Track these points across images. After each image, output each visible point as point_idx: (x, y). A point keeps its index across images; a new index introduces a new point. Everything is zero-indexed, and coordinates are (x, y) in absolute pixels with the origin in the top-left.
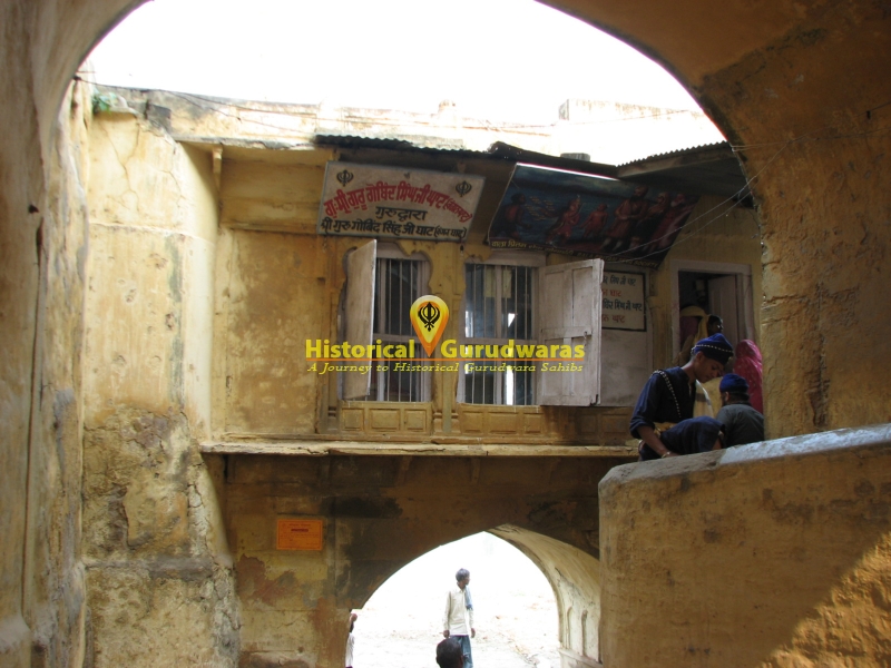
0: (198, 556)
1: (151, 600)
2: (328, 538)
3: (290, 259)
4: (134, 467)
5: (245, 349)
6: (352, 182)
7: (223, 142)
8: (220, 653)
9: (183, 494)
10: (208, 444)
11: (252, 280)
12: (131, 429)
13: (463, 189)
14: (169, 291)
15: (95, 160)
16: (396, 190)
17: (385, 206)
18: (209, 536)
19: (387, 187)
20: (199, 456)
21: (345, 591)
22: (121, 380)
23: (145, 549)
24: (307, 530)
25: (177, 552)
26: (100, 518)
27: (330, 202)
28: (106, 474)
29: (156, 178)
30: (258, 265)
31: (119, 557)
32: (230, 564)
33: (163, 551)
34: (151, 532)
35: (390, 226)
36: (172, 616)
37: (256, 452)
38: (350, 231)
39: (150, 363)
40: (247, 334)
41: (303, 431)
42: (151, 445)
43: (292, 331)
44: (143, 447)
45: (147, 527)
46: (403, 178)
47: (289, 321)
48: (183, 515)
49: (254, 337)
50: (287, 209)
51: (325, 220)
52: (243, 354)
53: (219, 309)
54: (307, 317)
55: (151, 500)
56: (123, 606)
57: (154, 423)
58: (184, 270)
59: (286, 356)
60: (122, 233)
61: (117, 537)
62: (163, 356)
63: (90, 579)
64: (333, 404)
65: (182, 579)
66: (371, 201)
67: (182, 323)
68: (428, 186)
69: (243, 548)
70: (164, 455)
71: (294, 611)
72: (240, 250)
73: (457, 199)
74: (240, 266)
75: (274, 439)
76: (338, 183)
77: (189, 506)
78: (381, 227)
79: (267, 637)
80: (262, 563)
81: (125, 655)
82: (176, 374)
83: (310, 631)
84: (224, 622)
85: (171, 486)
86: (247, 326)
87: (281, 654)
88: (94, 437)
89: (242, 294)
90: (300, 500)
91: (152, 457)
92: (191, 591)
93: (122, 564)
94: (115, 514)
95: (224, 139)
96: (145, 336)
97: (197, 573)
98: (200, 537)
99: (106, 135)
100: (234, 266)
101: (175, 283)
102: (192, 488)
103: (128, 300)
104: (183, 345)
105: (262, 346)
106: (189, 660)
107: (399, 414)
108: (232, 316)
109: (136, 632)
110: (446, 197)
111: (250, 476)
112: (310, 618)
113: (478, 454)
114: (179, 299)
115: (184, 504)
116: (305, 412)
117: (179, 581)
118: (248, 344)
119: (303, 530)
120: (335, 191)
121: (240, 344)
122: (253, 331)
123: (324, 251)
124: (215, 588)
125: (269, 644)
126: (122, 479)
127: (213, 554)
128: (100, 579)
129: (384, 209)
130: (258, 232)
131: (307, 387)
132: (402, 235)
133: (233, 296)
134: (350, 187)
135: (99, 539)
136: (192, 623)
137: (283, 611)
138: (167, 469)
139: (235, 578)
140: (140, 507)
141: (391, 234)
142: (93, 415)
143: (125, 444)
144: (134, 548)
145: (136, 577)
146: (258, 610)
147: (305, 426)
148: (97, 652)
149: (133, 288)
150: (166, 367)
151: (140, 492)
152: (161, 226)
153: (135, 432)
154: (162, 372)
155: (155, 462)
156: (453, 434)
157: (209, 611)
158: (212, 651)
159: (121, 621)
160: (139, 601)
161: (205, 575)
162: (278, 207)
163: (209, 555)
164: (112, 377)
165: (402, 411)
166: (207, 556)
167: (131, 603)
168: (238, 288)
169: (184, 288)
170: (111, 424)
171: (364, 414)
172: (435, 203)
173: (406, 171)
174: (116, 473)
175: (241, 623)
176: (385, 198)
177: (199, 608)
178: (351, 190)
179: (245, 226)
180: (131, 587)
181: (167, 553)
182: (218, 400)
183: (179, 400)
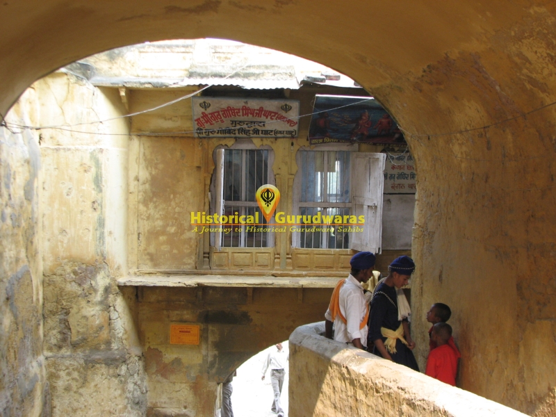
0: (117, 350)
1: (85, 377)
2: (203, 337)
3: (178, 154)
4: (74, 298)
5: (150, 214)
6: (211, 108)
7: (125, 85)
8: (132, 408)
9: (106, 312)
10: (123, 280)
11: (153, 169)
12: (72, 275)
13: (287, 109)
14: (93, 186)
15: (43, 105)
16: (241, 111)
17: (236, 120)
18: (125, 337)
19: (234, 110)
20: (117, 288)
21: (214, 371)
22: (65, 245)
23: (82, 347)
24: (189, 332)
25: (102, 347)
26: (54, 329)
27: (199, 119)
28: (57, 303)
29: (82, 113)
30: (157, 159)
31: (66, 352)
32: (139, 353)
33: (93, 347)
34: (85, 336)
35: (241, 131)
36: (99, 386)
37: (152, 285)
38: (216, 135)
39: (83, 233)
40: (151, 205)
41: (187, 268)
42: (84, 284)
43: (180, 202)
44: (80, 285)
45: (83, 333)
46: (244, 104)
47: (178, 196)
48: (106, 325)
49: (156, 207)
50: (174, 121)
51: (198, 129)
52: (148, 218)
53: (132, 189)
54: (190, 193)
55: (85, 317)
56: (68, 380)
57: (86, 271)
58: (103, 172)
59: (176, 219)
60: (62, 152)
61: (64, 340)
62: (91, 228)
63: (48, 365)
64: (207, 250)
65: (105, 364)
66: (226, 117)
67: (103, 206)
68: (262, 108)
69: (149, 343)
70: (93, 290)
71: (181, 383)
72: (145, 149)
73: (283, 113)
74: (145, 160)
75: (168, 274)
76: (201, 108)
77: (110, 319)
78: (237, 132)
79: (164, 398)
80: (161, 352)
81: (70, 409)
82: (100, 238)
83: (191, 396)
84: (135, 389)
85: (98, 308)
86: (151, 200)
87: (173, 409)
88: (49, 280)
89: (147, 179)
90: (185, 312)
91: (85, 291)
92: (111, 371)
93: (68, 356)
94: (63, 326)
95: (126, 83)
96: (79, 217)
97: (116, 360)
98: (118, 337)
99: (49, 87)
100: (142, 160)
101: (98, 181)
102: (112, 308)
103: (68, 195)
104: (104, 220)
105: (161, 213)
106: (110, 412)
107: (252, 256)
108: (141, 193)
109: (77, 396)
110: (276, 113)
111: (153, 298)
112: (192, 388)
113: (295, 287)
114: (101, 191)
115: (107, 318)
116: (189, 255)
117: (104, 365)
118: (152, 211)
119: (187, 332)
120: (200, 113)
121: (146, 212)
122: (155, 203)
123: (200, 148)
124: (128, 369)
125: (165, 403)
126: (67, 305)
127: (127, 348)
128: (55, 365)
129: (235, 122)
130: (156, 137)
131: (191, 239)
132: (252, 135)
133: (141, 181)
134: (209, 111)
135: (54, 341)
136: (112, 390)
137: (174, 383)
138: (95, 297)
139: (144, 361)
140: (78, 321)
141: (245, 136)
142: (48, 267)
143: (68, 284)
144: (75, 346)
145: (76, 363)
146: (159, 382)
147: (189, 264)
148: (53, 408)
149: (70, 187)
150: (93, 235)
151: (78, 312)
152: (88, 144)
153: (74, 277)
154: (91, 238)
155: (87, 294)
156: (287, 270)
157: (125, 383)
158: (126, 407)
159: (68, 389)
160: (78, 378)
161: (121, 361)
162: (169, 119)
163: (124, 348)
164: (59, 243)
165: (254, 253)
166: (123, 349)
167: (73, 379)
168: (144, 174)
169: (104, 183)
170: (59, 272)
171: (228, 255)
172: (269, 117)
173: (245, 100)
174: (63, 301)
175: (148, 389)
176: (235, 116)
177: (116, 381)
178: (211, 112)
179: (147, 133)
180: (73, 369)
181: (96, 349)
182: (132, 249)
183: (102, 255)
